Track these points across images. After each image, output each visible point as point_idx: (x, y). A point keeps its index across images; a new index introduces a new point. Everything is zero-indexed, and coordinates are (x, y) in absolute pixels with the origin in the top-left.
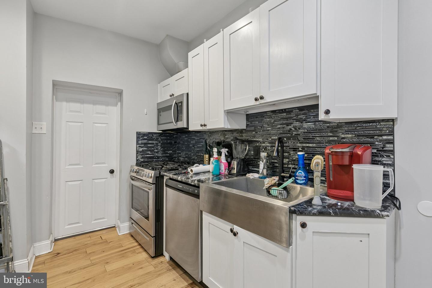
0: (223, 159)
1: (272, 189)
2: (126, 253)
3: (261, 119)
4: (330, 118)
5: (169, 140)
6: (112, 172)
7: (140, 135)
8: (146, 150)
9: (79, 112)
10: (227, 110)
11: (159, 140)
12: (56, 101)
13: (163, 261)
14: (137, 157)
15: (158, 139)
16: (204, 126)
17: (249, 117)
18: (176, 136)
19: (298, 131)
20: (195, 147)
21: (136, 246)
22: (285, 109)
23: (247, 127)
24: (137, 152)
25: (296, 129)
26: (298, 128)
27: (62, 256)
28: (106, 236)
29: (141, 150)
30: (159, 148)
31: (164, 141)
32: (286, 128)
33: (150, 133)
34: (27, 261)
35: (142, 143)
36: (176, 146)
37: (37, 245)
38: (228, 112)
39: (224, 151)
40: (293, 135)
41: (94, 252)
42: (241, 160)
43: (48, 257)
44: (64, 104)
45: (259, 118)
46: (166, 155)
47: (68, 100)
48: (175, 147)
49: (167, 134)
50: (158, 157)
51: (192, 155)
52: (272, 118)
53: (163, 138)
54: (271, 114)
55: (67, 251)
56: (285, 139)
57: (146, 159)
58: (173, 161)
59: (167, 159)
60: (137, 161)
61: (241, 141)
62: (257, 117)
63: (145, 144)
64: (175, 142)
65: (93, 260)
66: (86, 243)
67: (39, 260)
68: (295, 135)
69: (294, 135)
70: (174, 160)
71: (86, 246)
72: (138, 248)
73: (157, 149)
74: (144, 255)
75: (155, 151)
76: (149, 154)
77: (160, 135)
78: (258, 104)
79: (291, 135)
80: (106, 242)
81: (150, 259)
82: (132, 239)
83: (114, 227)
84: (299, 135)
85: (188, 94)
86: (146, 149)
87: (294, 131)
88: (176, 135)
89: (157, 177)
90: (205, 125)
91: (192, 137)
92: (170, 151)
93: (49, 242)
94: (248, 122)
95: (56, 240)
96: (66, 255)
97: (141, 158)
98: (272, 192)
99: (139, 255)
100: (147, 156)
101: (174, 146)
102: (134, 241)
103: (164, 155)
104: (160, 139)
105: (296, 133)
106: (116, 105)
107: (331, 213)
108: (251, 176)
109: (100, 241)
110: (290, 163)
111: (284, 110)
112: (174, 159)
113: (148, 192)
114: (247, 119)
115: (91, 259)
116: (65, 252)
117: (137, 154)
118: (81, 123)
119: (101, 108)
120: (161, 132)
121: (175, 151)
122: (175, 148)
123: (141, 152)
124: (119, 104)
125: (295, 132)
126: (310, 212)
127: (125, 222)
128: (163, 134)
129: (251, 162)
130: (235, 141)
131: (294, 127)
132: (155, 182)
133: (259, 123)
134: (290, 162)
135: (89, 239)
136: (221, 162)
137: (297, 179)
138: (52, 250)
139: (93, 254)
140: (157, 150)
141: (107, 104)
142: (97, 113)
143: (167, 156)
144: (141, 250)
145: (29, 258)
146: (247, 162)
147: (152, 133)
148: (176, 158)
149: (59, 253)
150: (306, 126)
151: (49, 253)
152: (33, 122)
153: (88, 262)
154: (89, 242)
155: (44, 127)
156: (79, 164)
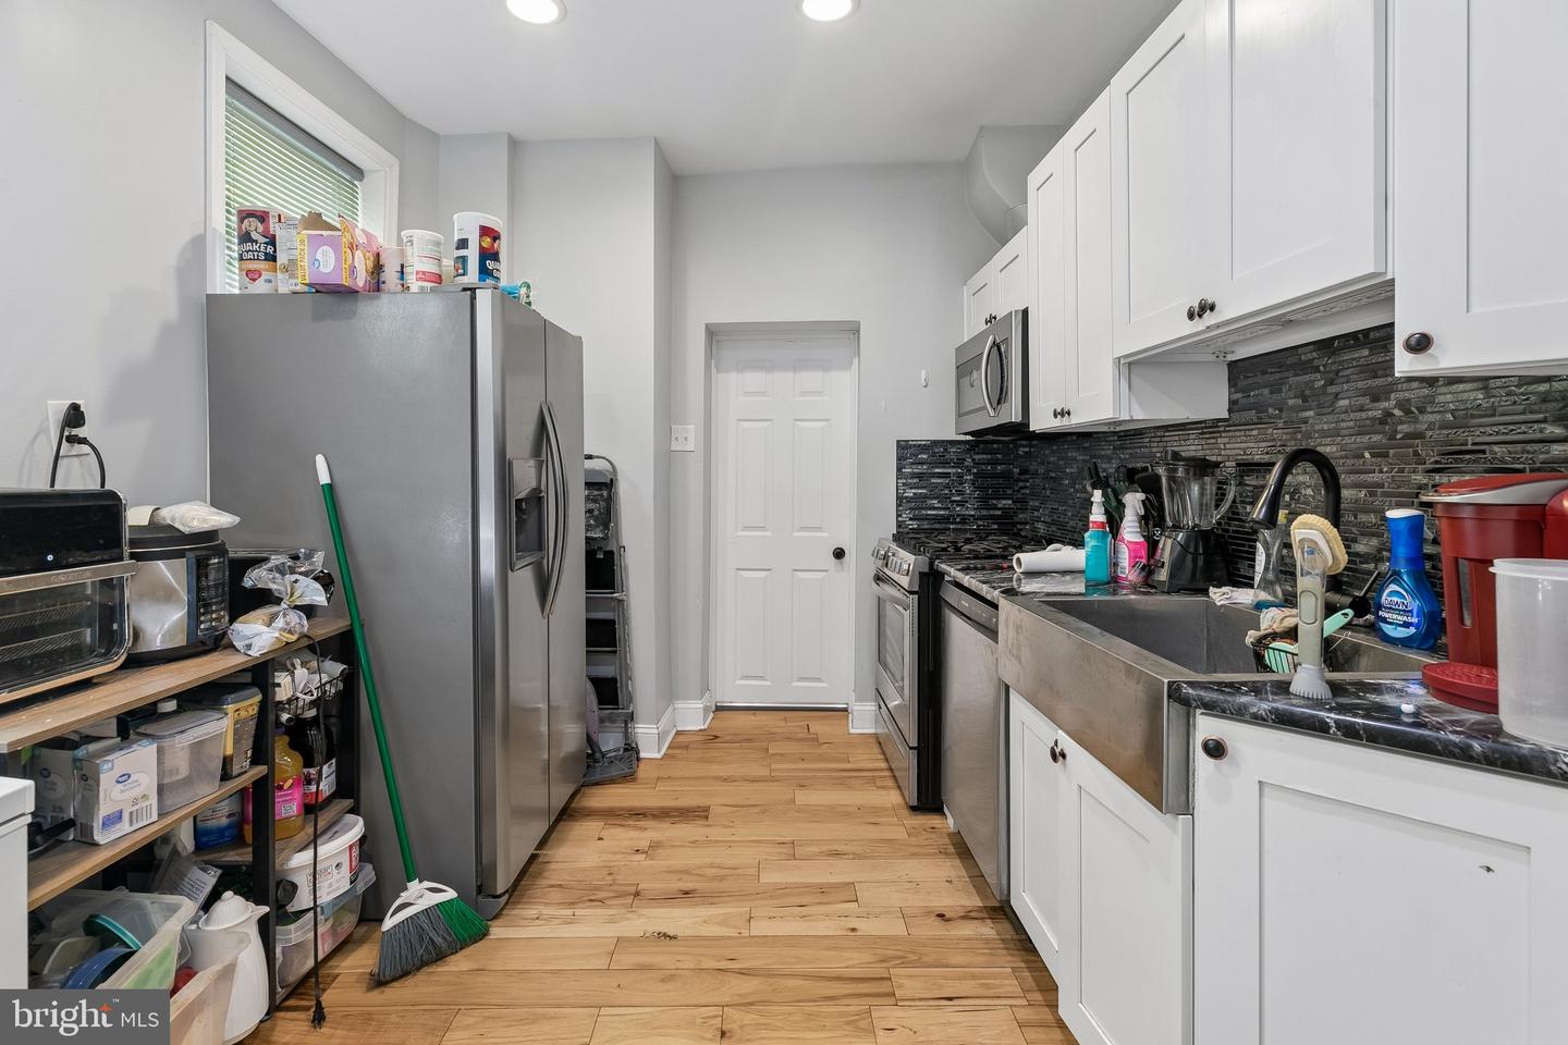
0: (1128, 530)
1: (1274, 649)
2: (851, 777)
3: (1278, 376)
4: (1442, 366)
5: (1000, 464)
6: (839, 554)
7: (905, 450)
8: (925, 497)
9: (764, 393)
10: (1125, 357)
11: (966, 463)
12: (718, 371)
13: (938, 826)
14: (900, 516)
15: (964, 460)
16: (1063, 416)
17: (1239, 372)
18: (1027, 449)
19: (1416, 421)
20: (1077, 486)
21: (882, 770)
22: (1366, 332)
23: (1230, 411)
24: (900, 499)
25: (1408, 412)
26: (1417, 408)
27: (722, 745)
28: (819, 727)
29: (910, 493)
30: (968, 489)
31: (984, 467)
32: (1368, 410)
33: (935, 443)
34: (656, 731)
35: (913, 476)
36: (1028, 484)
37: (680, 705)
38: (1130, 364)
39: (1133, 501)
40: (1399, 436)
41: (781, 755)
42: (1196, 537)
43: (697, 738)
44: (734, 376)
45: (1271, 373)
46: (992, 512)
47: (742, 367)
48: (1022, 488)
49: (995, 446)
50: (964, 520)
51: (1070, 514)
52: (1319, 372)
53: (981, 457)
54: (1315, 354)
55: (731, 737)
56: (1367, 455)
57: (926, 522)
58: (1017, 535)
59: (996, 527)
60: (899, 526)
61: (1195, 467)
62: (1264, 373)
63: (920, 476)
64: (1024, 472)
65: (774, 770)
66: (775, 730)
67: (681, 739)
68: (1408, 436)
69: (1400, 439)
70: (1021, 530)
71: (771, 736)
72: (885, 777)
73: (960, 493)
74: (893, 798)
75: (953, 499)
76: (935, 509)
77: (971, 447)
78: (1201, 329)
79: (1389, 439)
80: (815, 740)
81: (905, 812)
82: (876, 750)
83: (845, 710)
84: (1420, 436)
85: (1025, 313)
86: (925, 491)
87: (1402, 423)
88: (1025, 446)
89: (922, 575)
90: (1065, 413)
91: (1070, 454)
92: (1004, 502)
93: (699, 705)
94: (1236, 392)
95: (719, 709)
96: (730, 744)
97: (911, 519)
98: (1270, 657)
99: (883, 792)
100: (929, 512)
101: (1021, 484)
102: (882, 757)
103: (984, 512)
104: (969, 462)
105: (1409, 430)
106: (848, 366)
107: (1329, 728)
108: (1220, 596)
109: (802, 736)
110: (1384, 553)
111: (1364, 335)
112: (1019, 527)
113: (902, 616)
114: (1233, 382)
115: (773, 766)
116: (728, 738)
117: (898, 506)
118: (767, 423)
119: (810, 379)
120: (969, 438)
121: (1023, 501)
122: (1023, 491)
123: (909, 500)
124: (856, 361)
125: (1404, 426)
126: (1240, 709)
127: (866, 701)
128: (981, 446)
129: (1244, 546)
130: (1169, 464)
131: (1401, 405)
132: (916, 589)
133: (1271, 393)
134: (1387, 550)
135: (782, 723)
136: (1123, 540)
137: (1384, 620)
138: (706, 727)
139: (781, 758)
140: (959, 495)
141: (825, 366)
142: (804, 393)
143: (992, 517)
144: (890, 783)
145: (662, 725)
146: (1231, 544)
147: (943, 441)
148: (1026, 523)
149: (716, 737)
150: (1449, 397)
151: (700, 730)
152: (673, 427)
153: (765, 772)
154: (779, 730)
155: (691, 437)
156: (762, 528)
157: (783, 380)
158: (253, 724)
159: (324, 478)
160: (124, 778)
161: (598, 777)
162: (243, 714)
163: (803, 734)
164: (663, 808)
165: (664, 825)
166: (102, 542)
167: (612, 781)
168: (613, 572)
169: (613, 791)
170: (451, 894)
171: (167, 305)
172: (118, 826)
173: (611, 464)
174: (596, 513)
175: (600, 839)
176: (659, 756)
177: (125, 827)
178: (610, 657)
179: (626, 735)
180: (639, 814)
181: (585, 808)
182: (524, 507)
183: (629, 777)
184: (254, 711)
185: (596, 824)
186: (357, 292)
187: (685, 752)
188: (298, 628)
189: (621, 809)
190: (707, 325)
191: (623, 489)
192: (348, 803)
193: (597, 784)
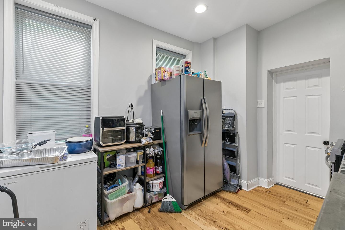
6: (326, 143)
9: (293, 88)
27: (270, 195)
28: (312, 202)
43: (264, 190)
44: (282, 84)
47: (285, 81)
55: (275, 194)
65: (282, 209)
66: (293, 197)
67: (259, 189)
71: (290, 198)
80: (307, 206)
93: (269, 181)
95: (277, 184)
96: (272, 195)
116: (273, 193)
118: (295, 98)
135: (298, 196)
138: (269, 187)
139: (288, 206)
145: (249, 182)
149: (270, 192)
151: (266, 188)
152: (258, 100)
153: (278, 208)
154: (295, 198)
155: (263, 103)
156: (293, 131)
157: (302, 83)
158: (142, 156)
159: (162, 115)
160: (120, 160)
161: (227, 189)
162: (140, 154)
163: (304, 202)
164: (238, 204)
165: (235, 209)
166: (114, 126)
167: (231, 192)
168: (235, 139)
169: (229, 194)
170: (175, 200)
171: (146, 87)
172: (120, 167)
173: (234, 111)
174: (231, 123)
175: (217, 204)
176: (247, 190)
177: (121, 167)
178: (234, 160)
179: (238, 182)
180: (231, 203)
181: (219, 196)
182: (196, 121)
183: (236, 193)
184: (142, 154)
185: (219, 200)
186: (166, 80)
187: (256, 192)
188: (149, 141)
189: (227, 200)
190: (268, 70)
191: (238, 118)
192: (163, 175)
193: (227, 191)
